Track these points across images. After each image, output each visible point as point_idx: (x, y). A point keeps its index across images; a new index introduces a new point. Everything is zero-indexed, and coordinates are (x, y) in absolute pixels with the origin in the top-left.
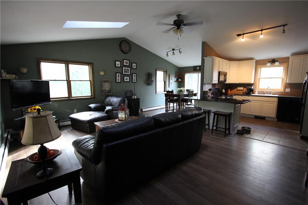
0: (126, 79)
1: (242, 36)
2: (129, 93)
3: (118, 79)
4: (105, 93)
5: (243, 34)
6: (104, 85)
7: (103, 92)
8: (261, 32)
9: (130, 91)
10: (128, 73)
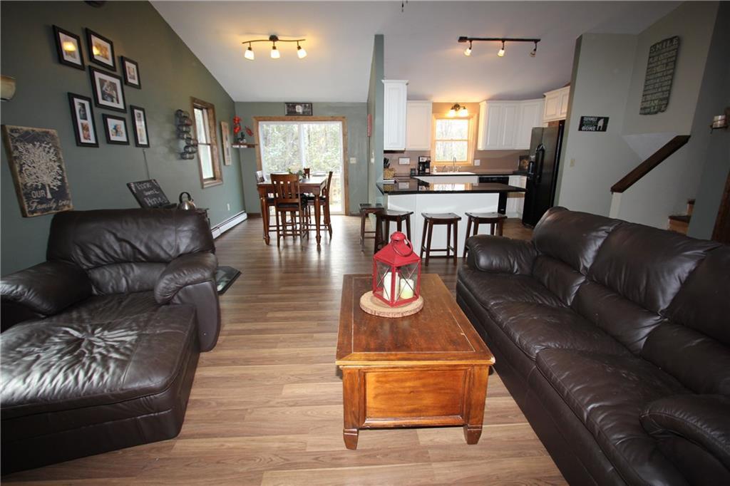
0: (116, 128)
1: (468, 42)
2: (149, 193)
3: (85, 128)
4: (40, 203)
5: (471, 40)
6: (26, 158)
7: (29, 197)
8: (500, 42)
9: (148, 185)
10: (114, 105)
